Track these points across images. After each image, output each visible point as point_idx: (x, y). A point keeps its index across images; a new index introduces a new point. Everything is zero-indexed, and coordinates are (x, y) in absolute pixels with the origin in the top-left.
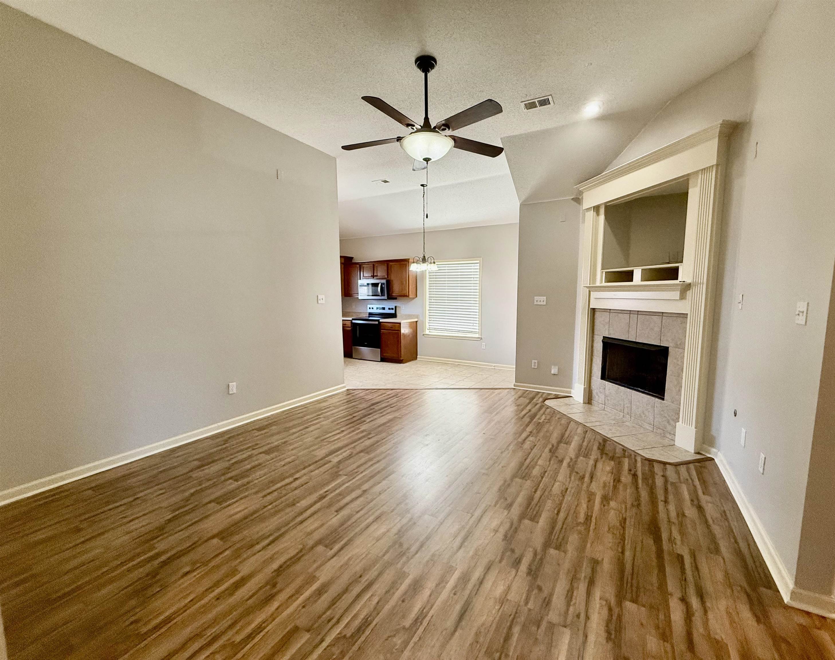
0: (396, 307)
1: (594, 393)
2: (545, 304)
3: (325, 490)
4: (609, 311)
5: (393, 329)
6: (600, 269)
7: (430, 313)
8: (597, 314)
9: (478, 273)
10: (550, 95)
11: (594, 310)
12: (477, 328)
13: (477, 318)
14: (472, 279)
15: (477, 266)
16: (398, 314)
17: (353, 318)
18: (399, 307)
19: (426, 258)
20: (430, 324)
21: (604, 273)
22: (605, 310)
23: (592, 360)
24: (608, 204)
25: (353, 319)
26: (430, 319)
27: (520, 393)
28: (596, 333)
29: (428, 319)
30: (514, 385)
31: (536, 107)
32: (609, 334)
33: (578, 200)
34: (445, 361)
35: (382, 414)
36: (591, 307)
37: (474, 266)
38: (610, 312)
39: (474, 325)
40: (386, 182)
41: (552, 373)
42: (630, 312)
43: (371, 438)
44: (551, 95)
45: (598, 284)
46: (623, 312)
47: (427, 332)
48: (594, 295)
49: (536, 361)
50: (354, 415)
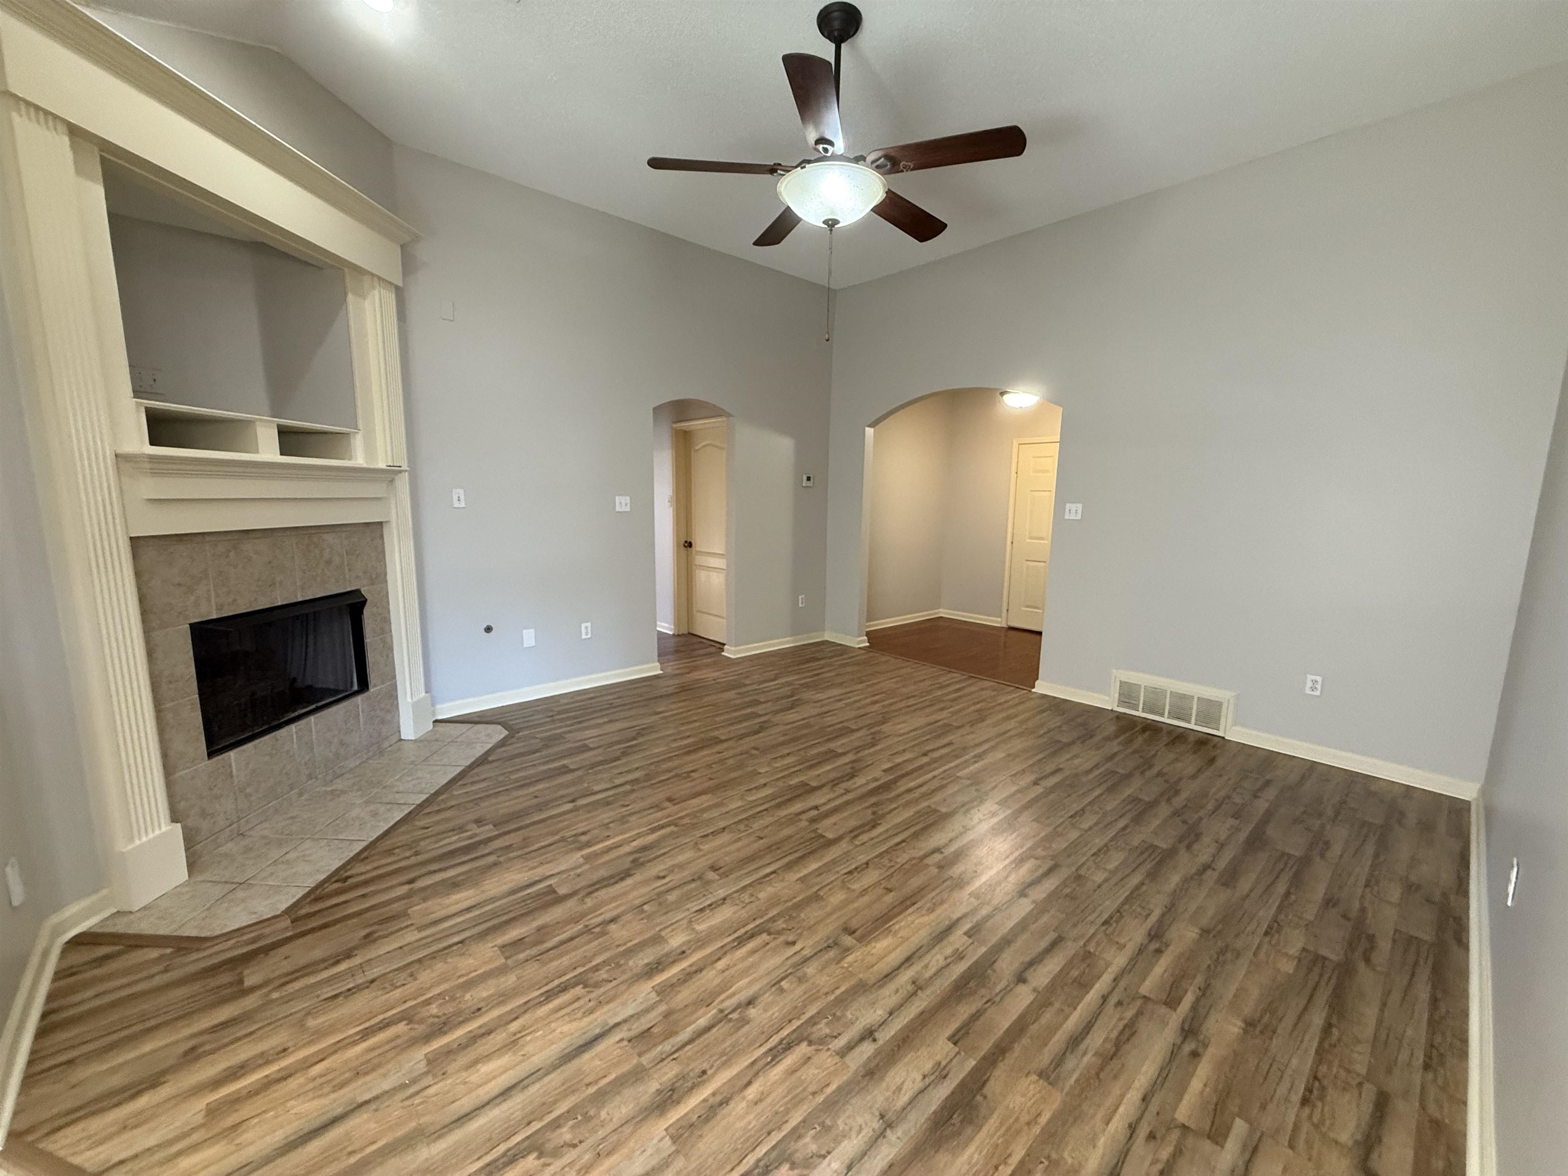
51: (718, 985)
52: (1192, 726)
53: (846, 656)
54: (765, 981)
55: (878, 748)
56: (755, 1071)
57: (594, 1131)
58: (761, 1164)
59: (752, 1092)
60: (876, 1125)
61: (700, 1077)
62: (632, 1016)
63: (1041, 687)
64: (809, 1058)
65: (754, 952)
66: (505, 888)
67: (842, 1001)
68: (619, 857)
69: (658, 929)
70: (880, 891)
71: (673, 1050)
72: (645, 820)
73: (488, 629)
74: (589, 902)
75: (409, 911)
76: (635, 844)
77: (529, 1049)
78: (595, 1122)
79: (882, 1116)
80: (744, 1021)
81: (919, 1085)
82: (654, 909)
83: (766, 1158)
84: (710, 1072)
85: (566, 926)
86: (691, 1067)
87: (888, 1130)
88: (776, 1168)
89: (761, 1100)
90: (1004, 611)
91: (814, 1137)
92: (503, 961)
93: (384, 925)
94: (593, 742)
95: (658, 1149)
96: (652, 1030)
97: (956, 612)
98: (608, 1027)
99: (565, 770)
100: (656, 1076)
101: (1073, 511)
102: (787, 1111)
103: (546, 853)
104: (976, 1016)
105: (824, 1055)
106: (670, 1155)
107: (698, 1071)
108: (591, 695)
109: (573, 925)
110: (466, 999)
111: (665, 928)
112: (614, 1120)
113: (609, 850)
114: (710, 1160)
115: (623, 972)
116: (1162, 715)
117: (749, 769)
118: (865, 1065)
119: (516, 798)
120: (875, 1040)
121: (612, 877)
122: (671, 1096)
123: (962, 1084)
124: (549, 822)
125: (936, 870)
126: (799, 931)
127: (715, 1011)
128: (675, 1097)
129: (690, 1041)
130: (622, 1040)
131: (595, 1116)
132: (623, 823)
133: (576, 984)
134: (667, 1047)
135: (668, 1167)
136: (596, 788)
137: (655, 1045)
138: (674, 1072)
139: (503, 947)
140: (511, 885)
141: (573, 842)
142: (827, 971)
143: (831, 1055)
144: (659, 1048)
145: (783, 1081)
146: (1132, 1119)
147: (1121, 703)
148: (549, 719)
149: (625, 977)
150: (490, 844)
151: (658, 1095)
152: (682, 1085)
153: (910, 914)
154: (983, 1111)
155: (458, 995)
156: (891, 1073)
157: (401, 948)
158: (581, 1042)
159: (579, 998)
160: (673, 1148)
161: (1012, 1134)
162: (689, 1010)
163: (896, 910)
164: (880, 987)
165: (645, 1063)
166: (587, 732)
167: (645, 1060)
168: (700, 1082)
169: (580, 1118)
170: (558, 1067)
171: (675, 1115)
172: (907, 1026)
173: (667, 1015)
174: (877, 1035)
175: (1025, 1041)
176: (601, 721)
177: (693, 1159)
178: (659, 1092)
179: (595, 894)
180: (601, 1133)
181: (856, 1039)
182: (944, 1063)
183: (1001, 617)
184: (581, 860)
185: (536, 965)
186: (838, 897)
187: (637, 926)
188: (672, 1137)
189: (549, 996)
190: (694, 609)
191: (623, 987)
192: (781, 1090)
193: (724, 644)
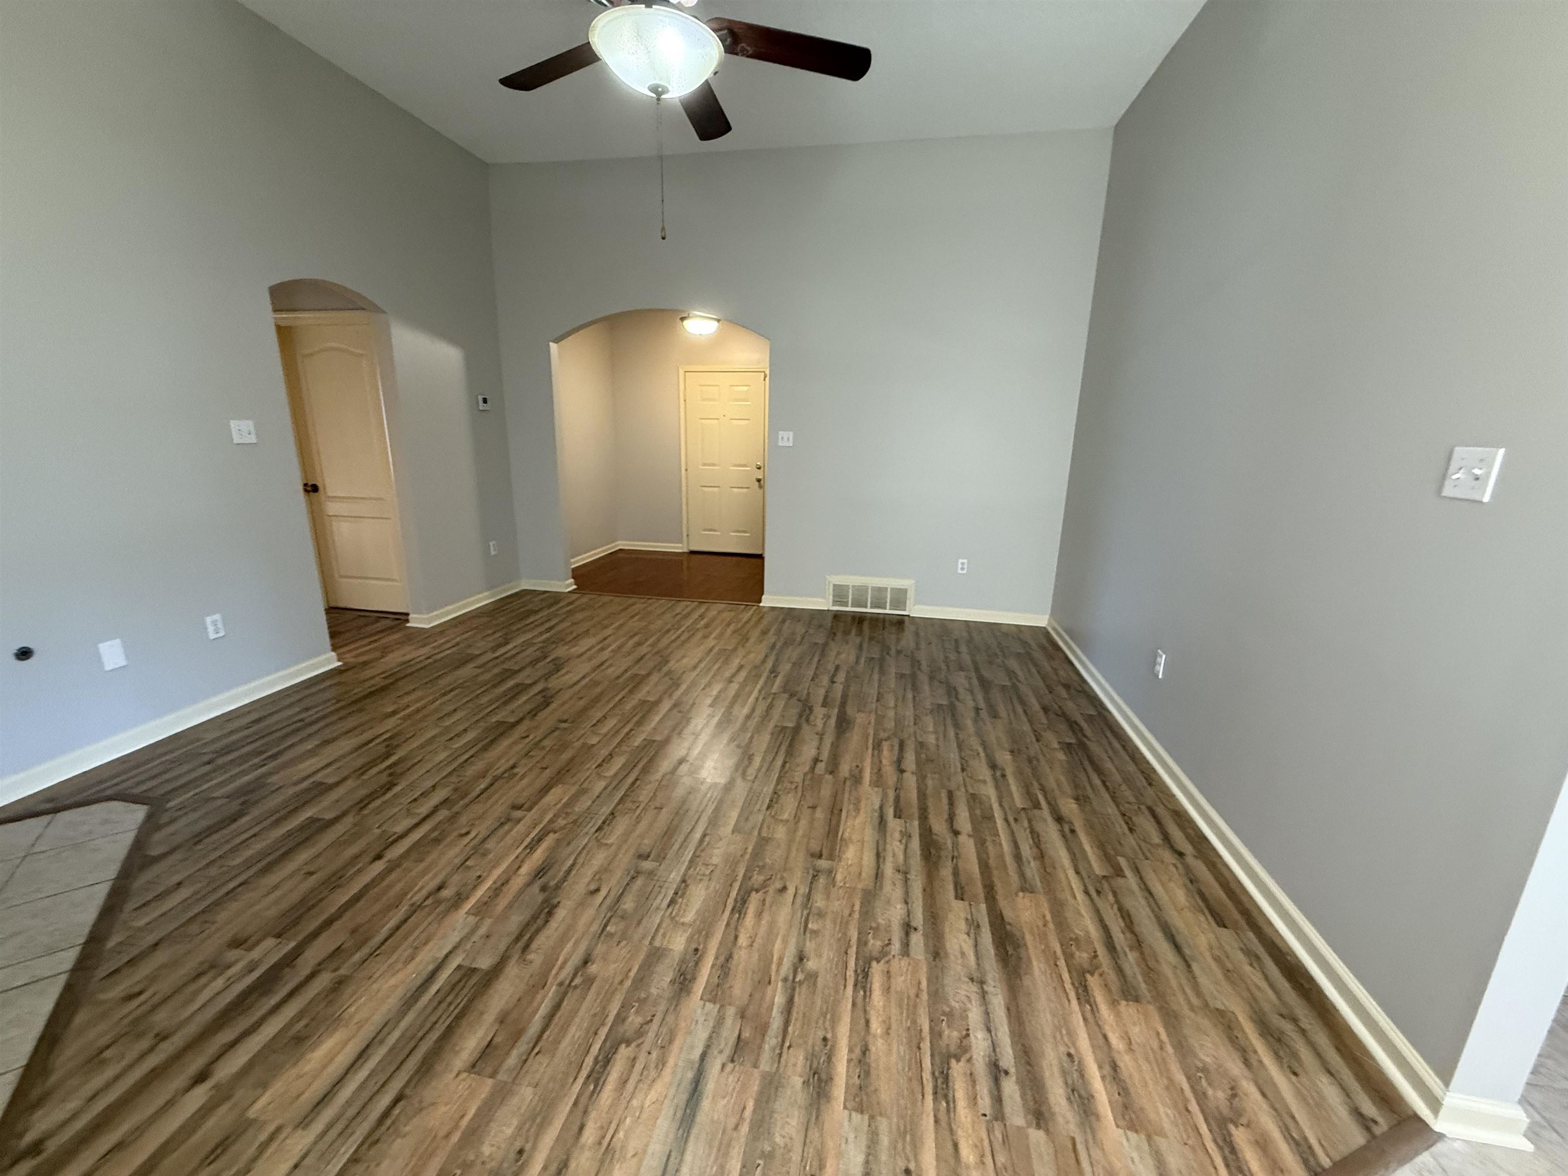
51: (759, 960)
52: (887, 611)
53: (562, 604)
54: (794, 932)
55: (684, 687)
56: (861, 1008)
57: (786, 1161)
58: (937, 1074)
59: (876, 1027)
60: (974, 988)
61: (826, 1046)
62: (710, 1037)
63: (768, 601)
64: (888, 972)
65: (759, 914)
66: (393, 1002)
67: (867, 913)
68: (521, 891)
69: (647, 942)
70: (806, 812)
71: (780, 1039)
72: (509, 840)
73: (24, 654)
74: (536, 957)
75: (251, 1114)
76: (524, 870)
77: (633, 1145)
78: (779, 1152)
79: (972, 980)
80: (812, 977)
81: (971, 942)
82: (622, 925)
83: (936, 1067)
84: (829, 1036)
85: (533, 998)
86: (810, 1043)
87: (985, 987)
88: (949, 1069)
89: (889, 1028)
90: (685, 538)
91: (949, 1026)
92: (490, 1082)
93: (225, 1159)
94: (327, 776)
95: (856, 1129)
96: (743, 1037)
97: (636, 543)
98: (697, 1065)
99: (318, 826)
100: (789, 1073)
101: (785, 438)
102: (914, 1022)
103: (410, 933)
104: (956, 873)
105: (895, 964)
106: (869, 1126)
107: (819, 1042)
108: (254, 716)
109: (542, 992)
110: (487, 1153)
111: (653, 938)
112: (794, 1135)
113: (497, 891)
114: (902, 1102)
115: (656, 1004)
116: (866, 607)
117: (577, 744)
118: (927, 952)
119: (276, 887)
120: (916, 929)
121: (535, 918)
122: (820, 1080)
123: (992, 924)
124: (373, 892)
125: (831, 777)
126: (779, 876)
127: (780, 984)
128: (824, 1076)
129: (787, 1023)
130: (723, 1066)
131: (774, 1149)
132: (484, 855)
133: (615, 1049)
134: (771, 1041)
135: (878, 1135)
136: (399, 829)
137: (760, 1047)
138: (801, 1058)
139: (473, 1067)
140: (400, 992)
141: (438, 902)
142: (833, 896)
143: (900, 960)
144: (767, 1047)
145: (888, 1000)
146: (1082, 888)
147: (835, 603)
148: (208, 768)
149: (662, 1008)
150: (300, 961)
151: (808, 1086)
152: (819, 1063)
153: (846, 821)
154: (1018, 934)
155: (472, 1157)
156: (948, 945)
157: (296, 1166)
158: (684, 1097)
159: (634, 1059)
160: (866, 1117)
161: (1043, 937)
162: (757, 996)
163: (834, 822)
164: (881, 888)
165: (767, 1069)
166: (302, 766)
167: (765, 1065)
168: (830, 1050)
169: (761, 1162)
170: (688, 1136)
171: (839, 1090)
172: (925, 905)
173: (742, 1014)
174: (913, 924)
175: (995, 873)
176: (309, 746)
177: (888, 1112)
178: (806, 1083)
179: (534, 946)
180: (796, 1157)
181: (903, 935)
182: (969, 917)
183: (681, 542)
184: (472, 919)
185: (543, 1060)
186: (780, 833)
187: (621, 952)
188: (856, 1110)
189: (597, 1078)
190: (336, 576)
191: (670, 1018)
192: (894, 1011)
193: (407, 614)
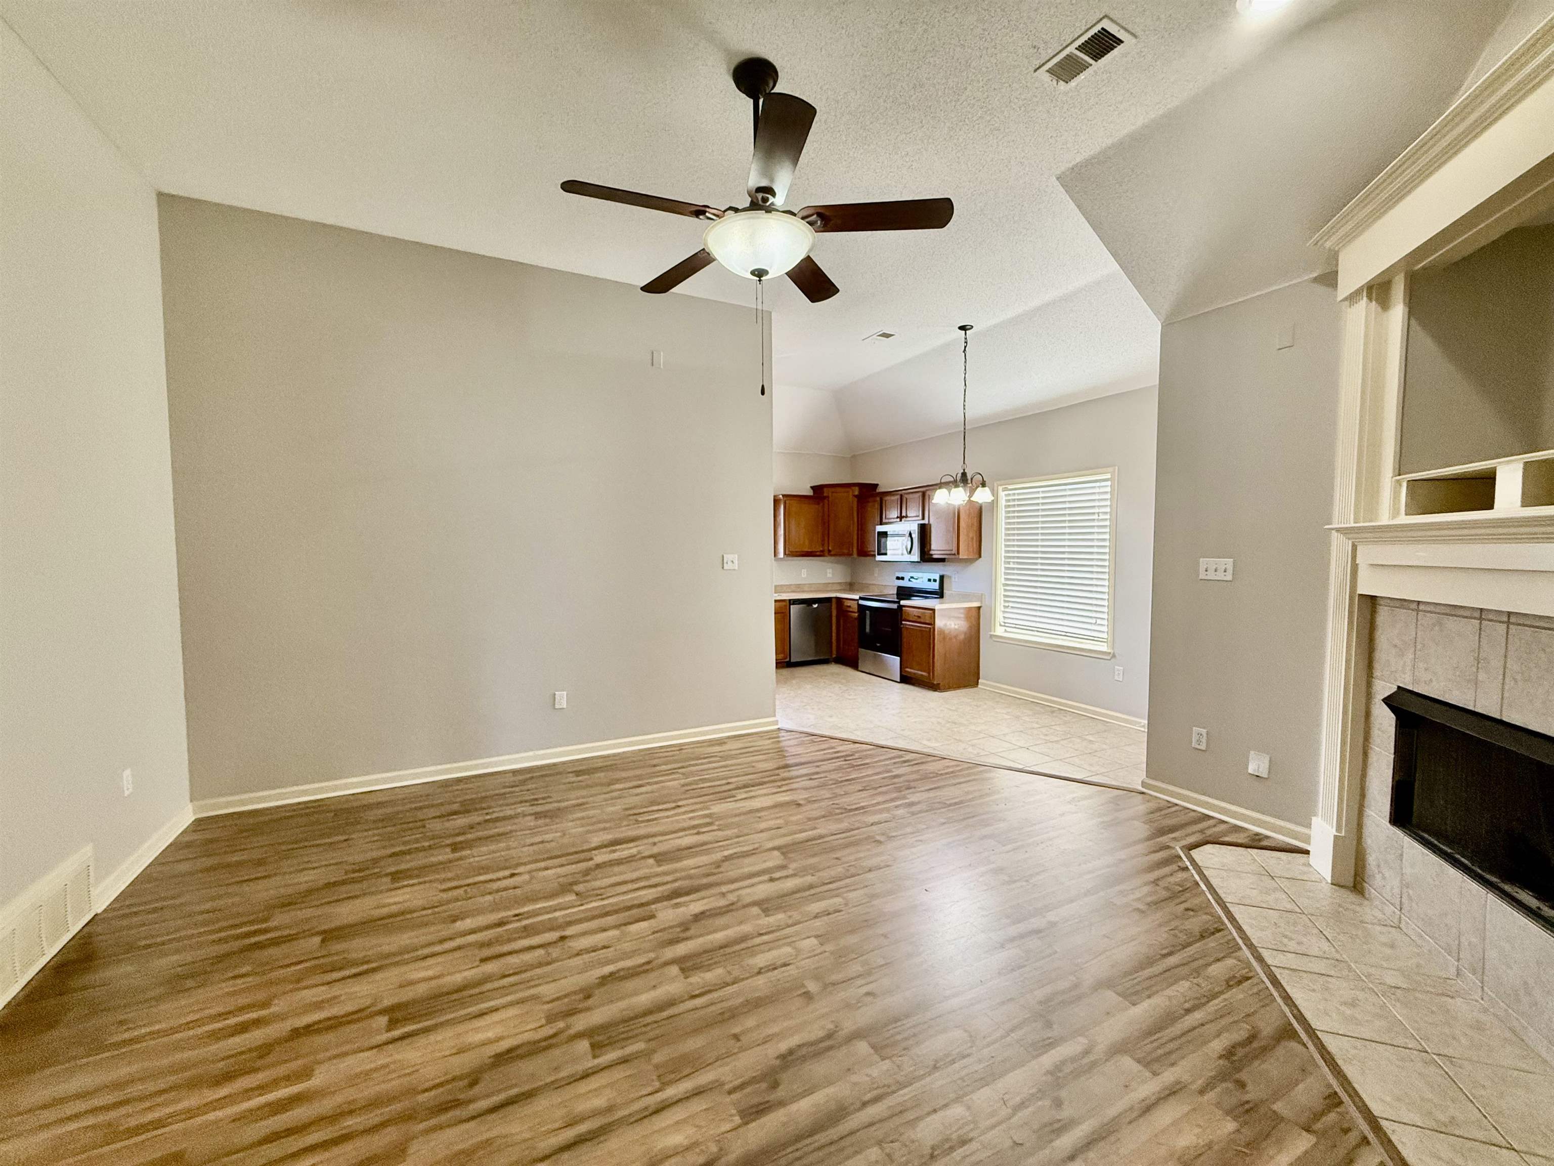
0: (942, 577)
1: (1372, 860)
2: (1229, 577)
3: (517, 912)
4: (1414, 606)
5: (922, 620)
6: (1391, 475)
7: (1005, 590)
8: (1383, 615)
9: (1108, 503)
10: (1104, 17)
11: (1372, 600)
12: (1103, 629)
13: (1104, 606)
14: (1096, 517)
15: (1107, 487)
16: (946, 592)
17: (862, 595)
18: (950, 577)
19: (969, 477)
20: (1007, 615)
21: (1405, 484)
22: (1403, 603)
23: (1365, 754)
24: (1417, 268)
25: (861, 598)
26: (1007, 604)
27: (1153, 805)
28: (1377, 673)
29: (1003, 603)
30: (1144, 784)
31: (1085, 67)
32: (1415, 681)
33: (1329, 279)
34: (1034, 697)
35: (779, 790)
36: (1360, 591)
37: (1099, 487)
38: (1418, 611)
39: (1099, 621)
40: (887, 336)
41: (1250, 771)
42: (1481, 614)
43: (704, 833)
44: (1106, 16)
45: (1384, 519)
46: (1461, 612)
47: (999, 631)
48: (1367, 555)
49: (1204, 731)
50: (730, 781)
